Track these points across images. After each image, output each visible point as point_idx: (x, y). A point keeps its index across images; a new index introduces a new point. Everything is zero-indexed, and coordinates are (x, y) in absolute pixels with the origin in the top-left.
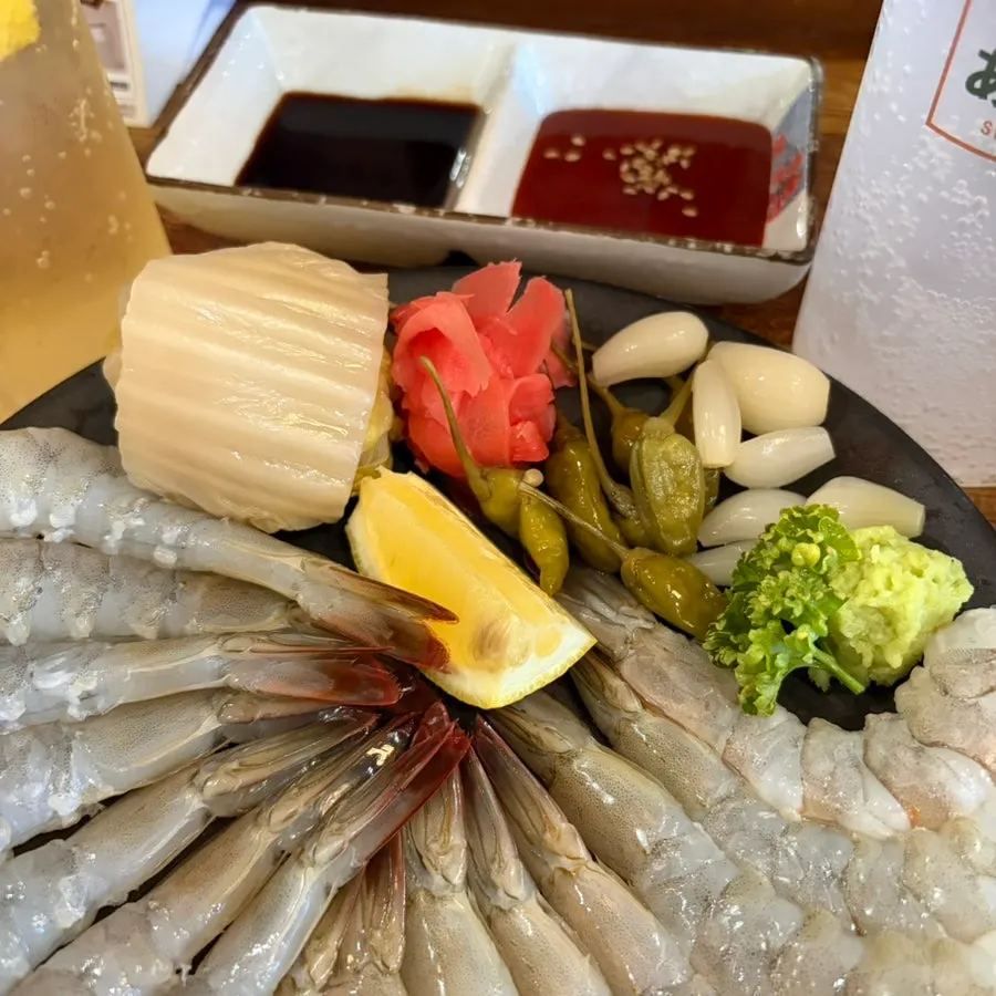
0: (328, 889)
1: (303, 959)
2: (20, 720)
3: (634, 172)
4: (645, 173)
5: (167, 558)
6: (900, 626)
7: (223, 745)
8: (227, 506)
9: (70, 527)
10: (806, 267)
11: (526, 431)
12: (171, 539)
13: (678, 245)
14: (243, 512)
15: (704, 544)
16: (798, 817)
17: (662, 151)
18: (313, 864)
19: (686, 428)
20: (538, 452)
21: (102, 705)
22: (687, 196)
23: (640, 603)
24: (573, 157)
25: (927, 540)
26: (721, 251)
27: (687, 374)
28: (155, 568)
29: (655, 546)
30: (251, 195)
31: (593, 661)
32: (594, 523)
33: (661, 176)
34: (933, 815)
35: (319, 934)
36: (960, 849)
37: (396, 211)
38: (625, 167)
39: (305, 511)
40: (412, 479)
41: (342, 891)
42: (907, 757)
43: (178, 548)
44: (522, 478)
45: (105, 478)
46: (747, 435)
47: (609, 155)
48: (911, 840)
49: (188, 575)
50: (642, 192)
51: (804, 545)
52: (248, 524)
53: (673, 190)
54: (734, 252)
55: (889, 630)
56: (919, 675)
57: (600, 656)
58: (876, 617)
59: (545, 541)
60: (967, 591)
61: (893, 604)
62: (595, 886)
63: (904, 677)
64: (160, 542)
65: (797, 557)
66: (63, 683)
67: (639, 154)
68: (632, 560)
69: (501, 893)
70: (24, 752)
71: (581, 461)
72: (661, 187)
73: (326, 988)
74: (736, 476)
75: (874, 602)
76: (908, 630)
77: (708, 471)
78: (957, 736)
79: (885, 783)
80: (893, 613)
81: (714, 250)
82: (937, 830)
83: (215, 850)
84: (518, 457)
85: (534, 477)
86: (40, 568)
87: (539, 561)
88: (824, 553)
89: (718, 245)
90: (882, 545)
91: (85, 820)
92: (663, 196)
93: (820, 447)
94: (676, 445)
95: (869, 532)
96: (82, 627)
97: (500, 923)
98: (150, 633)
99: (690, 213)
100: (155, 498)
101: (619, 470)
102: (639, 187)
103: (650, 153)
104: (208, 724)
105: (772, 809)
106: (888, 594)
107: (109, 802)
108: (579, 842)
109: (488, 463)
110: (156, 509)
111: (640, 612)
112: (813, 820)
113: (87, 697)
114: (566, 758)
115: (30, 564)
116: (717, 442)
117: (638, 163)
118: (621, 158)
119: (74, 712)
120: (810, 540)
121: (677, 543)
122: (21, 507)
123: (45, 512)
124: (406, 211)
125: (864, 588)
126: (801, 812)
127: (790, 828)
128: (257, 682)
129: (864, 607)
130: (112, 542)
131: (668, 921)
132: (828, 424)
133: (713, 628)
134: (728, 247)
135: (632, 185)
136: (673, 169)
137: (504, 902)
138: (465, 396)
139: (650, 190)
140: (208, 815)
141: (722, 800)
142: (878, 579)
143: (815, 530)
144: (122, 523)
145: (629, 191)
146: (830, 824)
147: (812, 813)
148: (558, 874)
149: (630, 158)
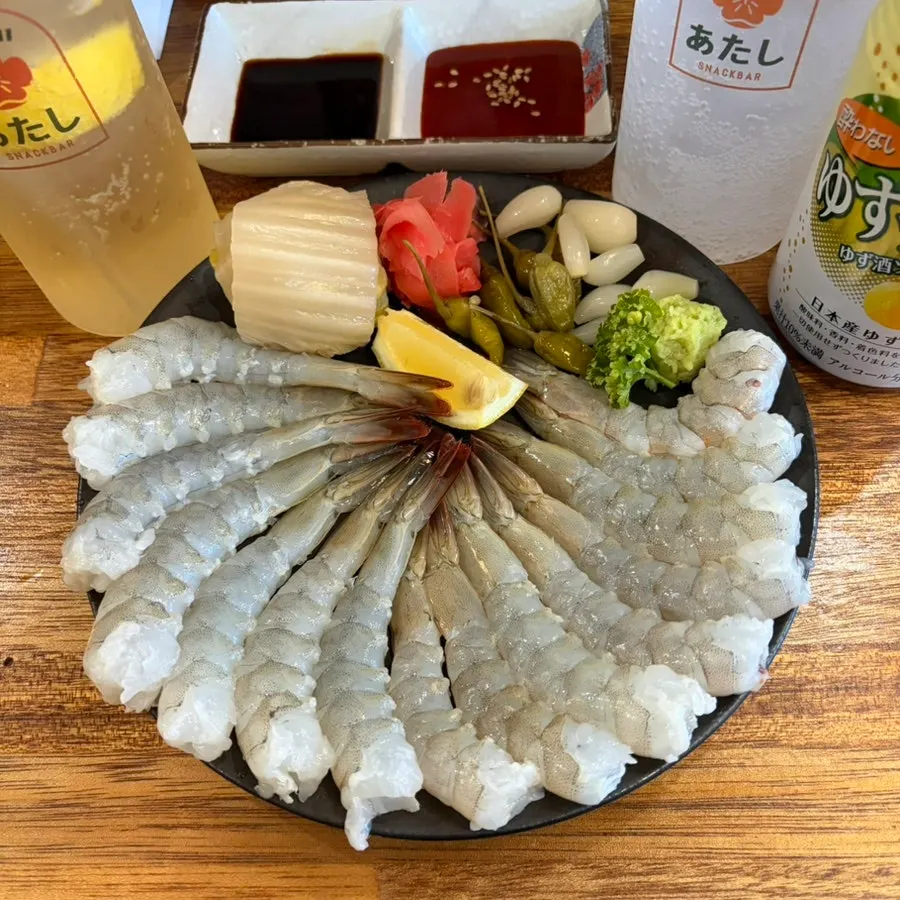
0: (413, 533)
1: (408, 568)
2: (222, 481)
3: (496, 90)
4: (502, 89)
5: (277, 380)
6: (690, 347)
7: (333, 477)
8: (304, 345)
9: (213, 373)
10: (614, 144)
11: (467, 273)
12: (277, 370)
13: (534, 142)
14: (314, 348)
15: (578, 323)
16: (648, 455)
17: (510, 73)
18: (404, 520)
19: (558, 257)
20: (475, 285)
21: (265, 464)
22: (532, 102)
23: (547, 362)
24: (453, 85)
25: (701, 299)
26: (561, 142)
27: (553, 223)
28: (270, 388)
29: (551, 328)
30: (258, 147)
31: (528, 398)
32: (514, 321)
33: (513, 90)
34: (717, 440)
35: (414, 555)
36: (730, 453)
37: (354, 144)
38: (488, 87)
39: (346, 341)
40: (404, 313)
41: (420, 534)
42: (700, 414)
43: (282, 373)
44: (468, 302)
45: (226, 340)
46: (594, 255)
47: (476, 80)
48: (707, 453)
49: (290, 389)
50: (502, 103)
51: (633, 313)
52: (317, 354)
53: (523, 99)
54: (569, 141)
55: (684, 351)
56: (704, 372)
57: (530, 394)
58: (676, 345)
59: (488, 336)
60: (724, 323)
61: (684, 336)
62: (550, 506)
63: (696, 374)
64: (270, 372)
65: (630, 320)
66: (241, 457)
67: (496, 76)
68: (539, 339)
69: (503, 519)
70: (231, 495)
71: (501, 285)
72: (515, 99)
73: (424, 578)
74: (590, 281)
75: (674, 337)
76: (693, 349)
77: (574, 280)
78: (725, 399)
79: (691, 429)
80: (685, 341)
81: (556, 142)
82: (720, 447)
83: (348, 525)
84: (464, 290)
85: (475, 300)
86: (206, 399)
87: (487, 348)
88: (644, 315)
89: (559, 138)
90: (675, 306)
91: (269, 527)
92: (517, 104)
93: (636, 255)
94: (554, 268)
95: (667, 300)
96: (239, 427)
97: (505, 533)
98: (276, 424)
99: (536, 114)
100: (259, 347)
101: (524, 288)
102: (500, 100)
103: (503, 75)
104: (327, 465)
105: (634, 454)
106: (680, 331)
107: (280, 516)
108: (538, 486)
109: (447, 296)
110: (261, 354)
111: (549, 367)
112: (656, 455)
113: (256, 462)
114: (522, 448)
115: (199, 396)
116: (577, 262)
117: (496, 83)
118: (485, 81)
119: (251, 471)
120: (636, 310)
121: (563, 324)
122: (185, 365)
123: (198, 366)
124: (360, 143)
125: (668, 330)
126: (650, 452)
127: (645, 461)
128: (348, 438)
129: (669, 340)
130: (241, 377)
131: (590, 516)
132: (639, 241)
133: (590, 367)
134: (565, 139)
135: (495, 100)
136: (519, 84)
137: (504, 522)
138: (429, 258)
139: (507, 101)
140: (336, 514)
141: (608, 454)
142: (674, 324)
143: (638, 303)
144: (247, 366)
145: (494, 104)
146: (665, 455)
147: (655, 451)
148: (529, 504)
149: (491, 80)
